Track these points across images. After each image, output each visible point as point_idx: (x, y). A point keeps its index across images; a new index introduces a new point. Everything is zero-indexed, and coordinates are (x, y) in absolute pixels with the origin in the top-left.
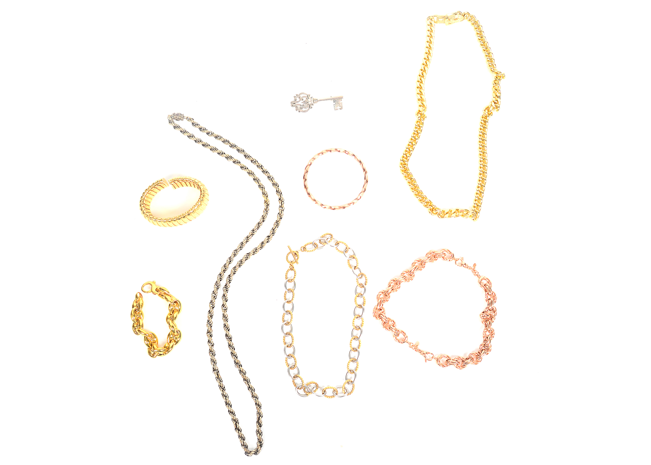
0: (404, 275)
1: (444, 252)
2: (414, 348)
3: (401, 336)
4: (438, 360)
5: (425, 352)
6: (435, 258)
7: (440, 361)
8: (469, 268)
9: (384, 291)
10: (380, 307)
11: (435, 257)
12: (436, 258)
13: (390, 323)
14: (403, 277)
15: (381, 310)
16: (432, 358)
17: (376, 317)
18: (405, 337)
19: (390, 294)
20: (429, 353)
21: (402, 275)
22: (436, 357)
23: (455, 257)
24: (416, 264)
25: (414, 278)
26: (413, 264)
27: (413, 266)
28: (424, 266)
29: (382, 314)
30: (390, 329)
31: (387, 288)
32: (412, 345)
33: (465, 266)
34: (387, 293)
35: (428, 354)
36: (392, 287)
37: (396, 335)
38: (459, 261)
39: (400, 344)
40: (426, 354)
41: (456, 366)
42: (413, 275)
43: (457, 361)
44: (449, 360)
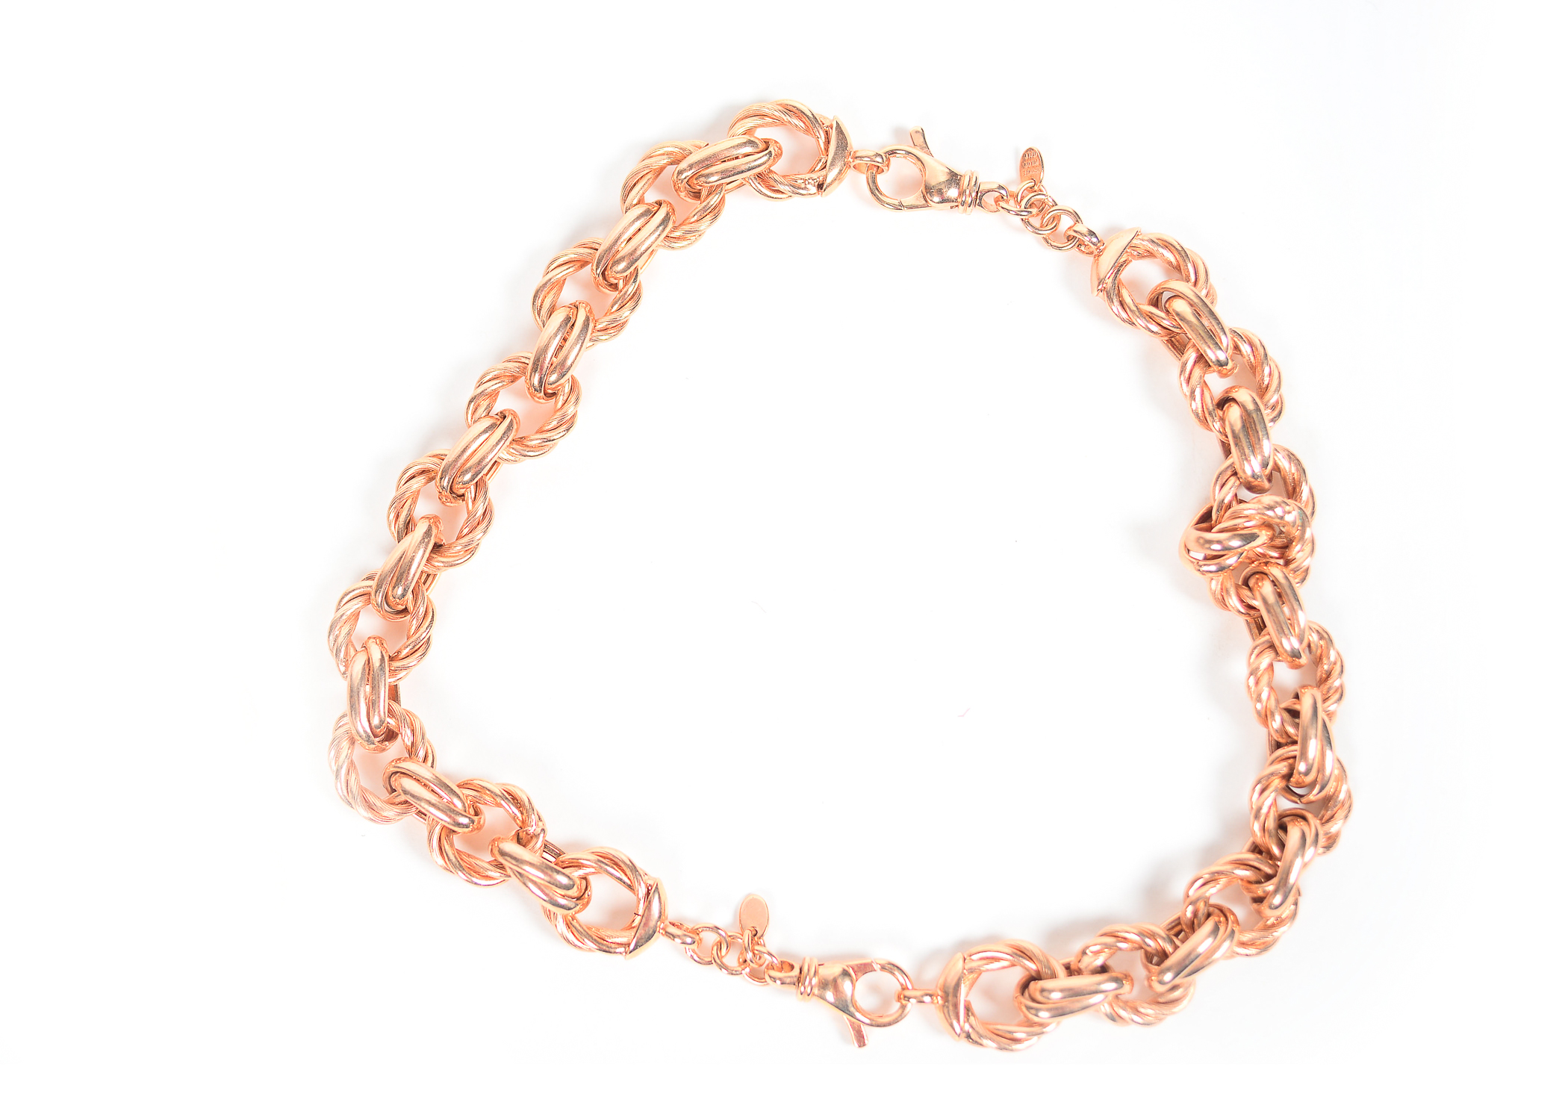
0: (498, 407)
1: (761, 134)
2: (731, 959)
3: (605, 890)
4: (949, 996)
5: (832, 971)
6: (698, 205)
7: (976, 1007)
8: (989, 199)
9: (373, 583)
10: (376, 721)
11: (697, 195)
12: (714, 200)
13: (494, 816)
14: (487, 423)
15: (391, 735)
16: (903, 997)
17: (371, 807)
18: (642, 891)
19: (434, 593)
20: (865, 968)
21: (481, 411)
22: (932, 976)
23: (855, 142)
24: (570, 294)
25: (586, 412)
26: (544, 300)
27: (544, 311)
28: (631, 289)
29: (409, 766)
30: (500, 867)
31: (389, 551)
32: (710, 938)
33: (953, 193)
34: (400, 591)
35: (864, 981)
36: (421, 528)
37: (563, 901)
38: (901, 168)
39: (616, 961)
40: (846, 986)
41: (1107, 1008)
42: (567, 389)
43: (1103, 969)
44: (1041, 984)
